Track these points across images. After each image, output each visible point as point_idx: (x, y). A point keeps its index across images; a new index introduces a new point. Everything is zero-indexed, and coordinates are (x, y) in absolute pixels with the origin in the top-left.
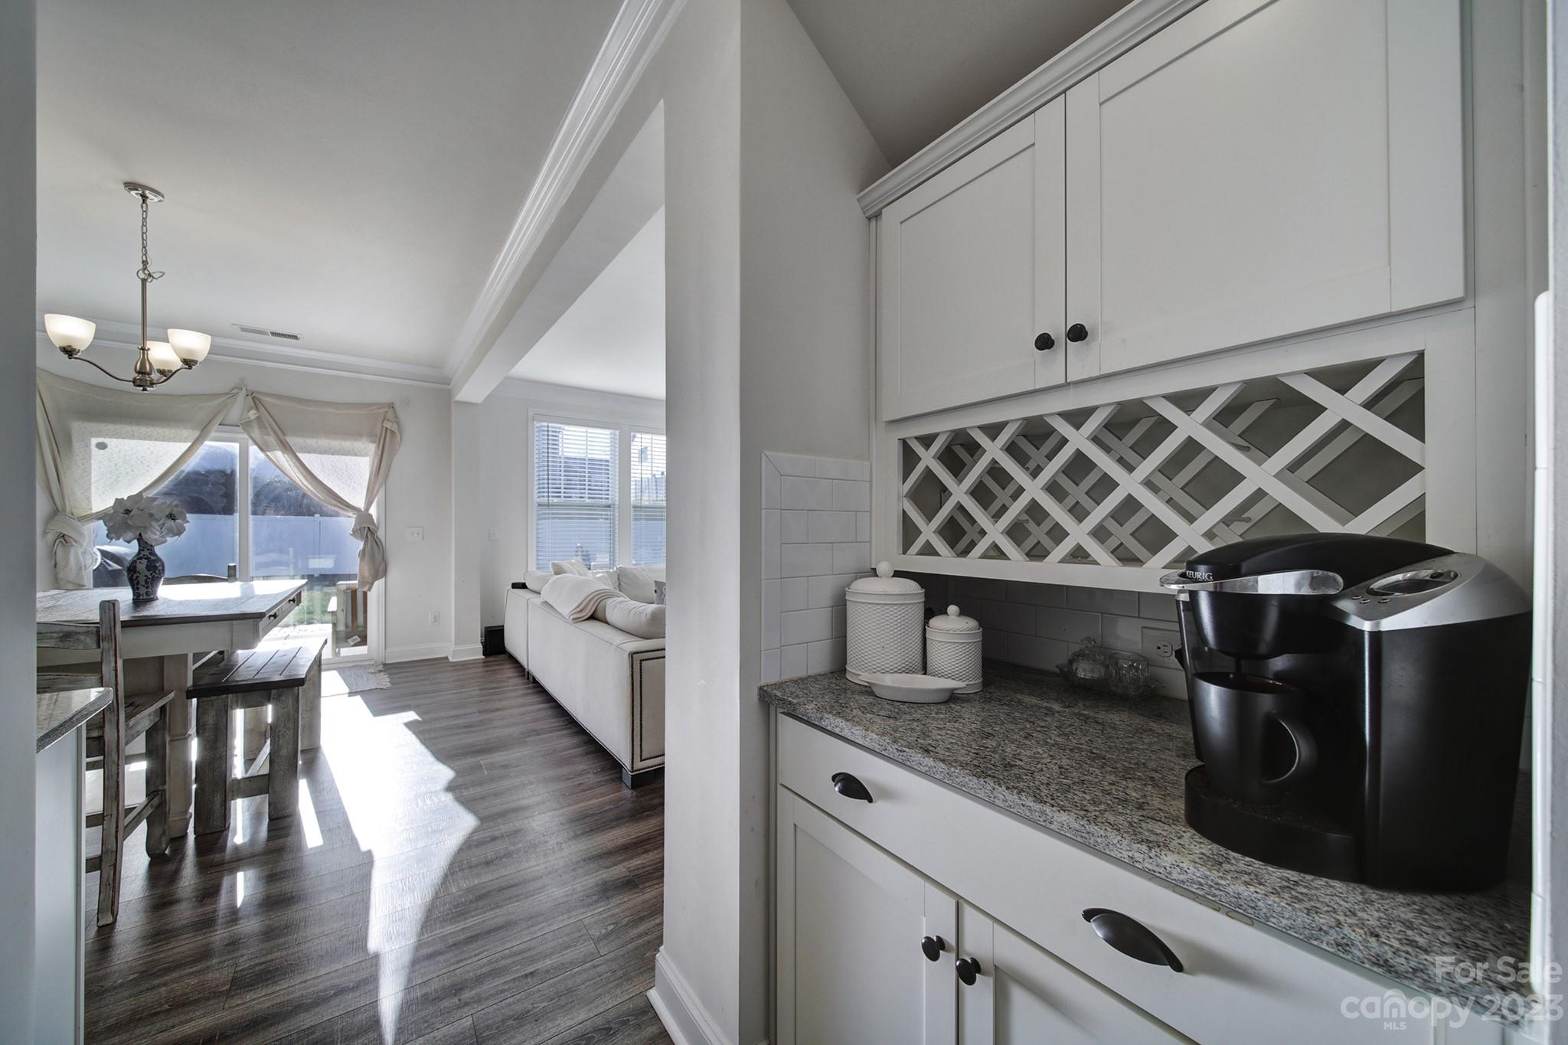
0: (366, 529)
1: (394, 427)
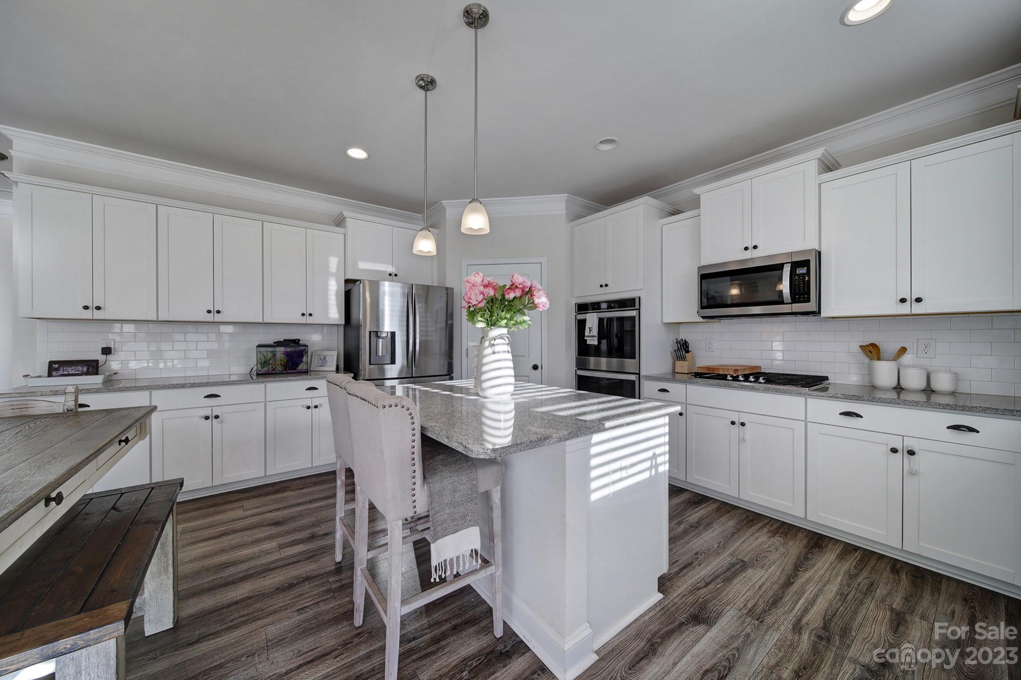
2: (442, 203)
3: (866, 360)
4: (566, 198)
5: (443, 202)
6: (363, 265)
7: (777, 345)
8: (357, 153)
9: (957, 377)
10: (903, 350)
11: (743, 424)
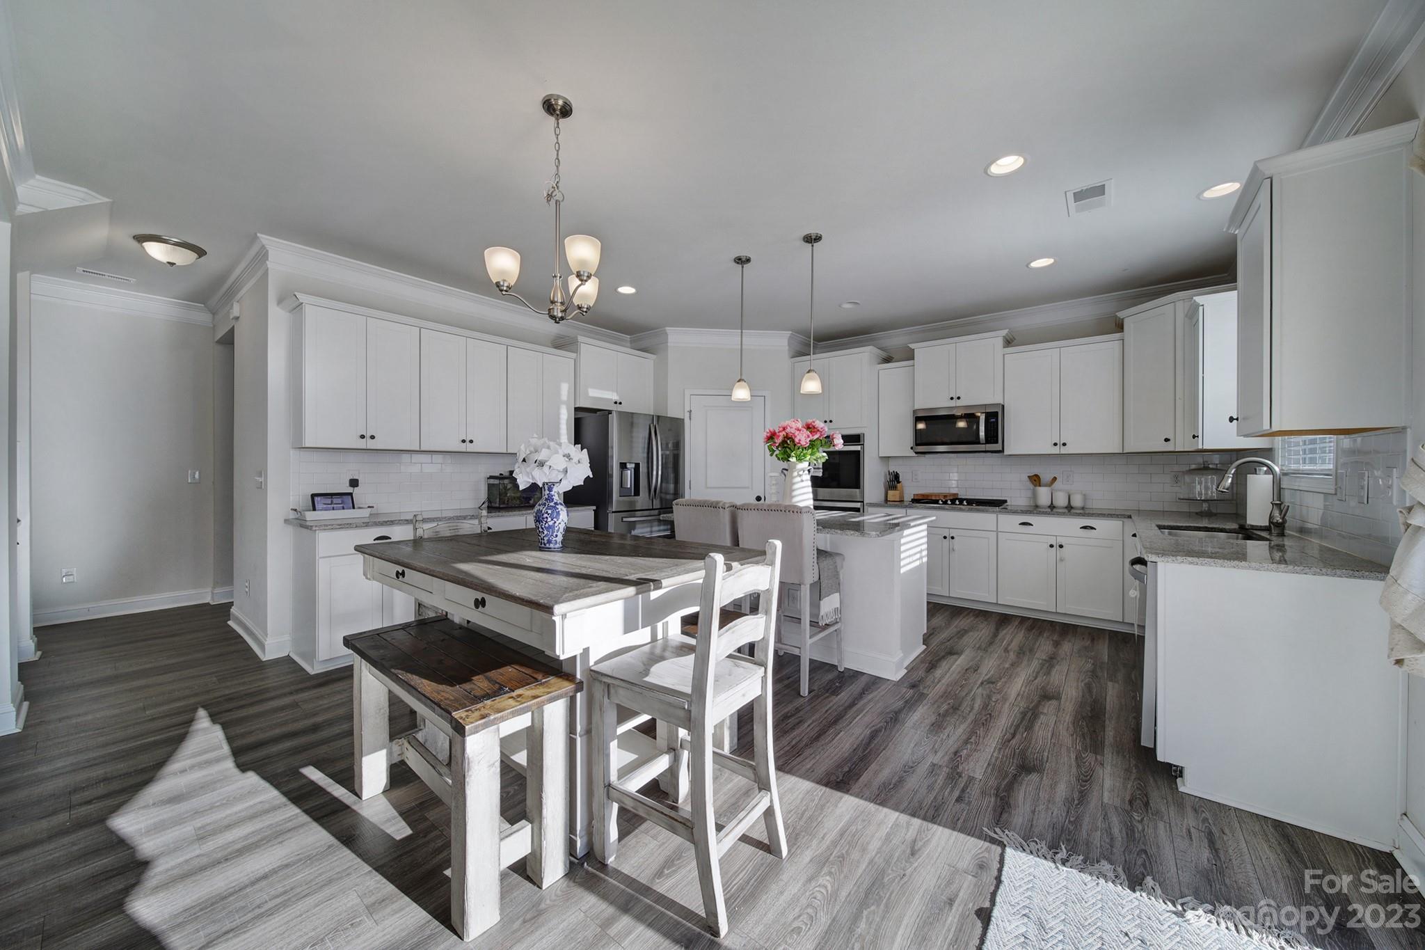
2: (665, 330)
3: (1031, 486)
4: (789, 335)
5: (667, 328)
6: (593, 393)
7: (955, 476)
8: (627, 290)
9: (1085, 497)
10: (1055, 479)
11: (953, 538)
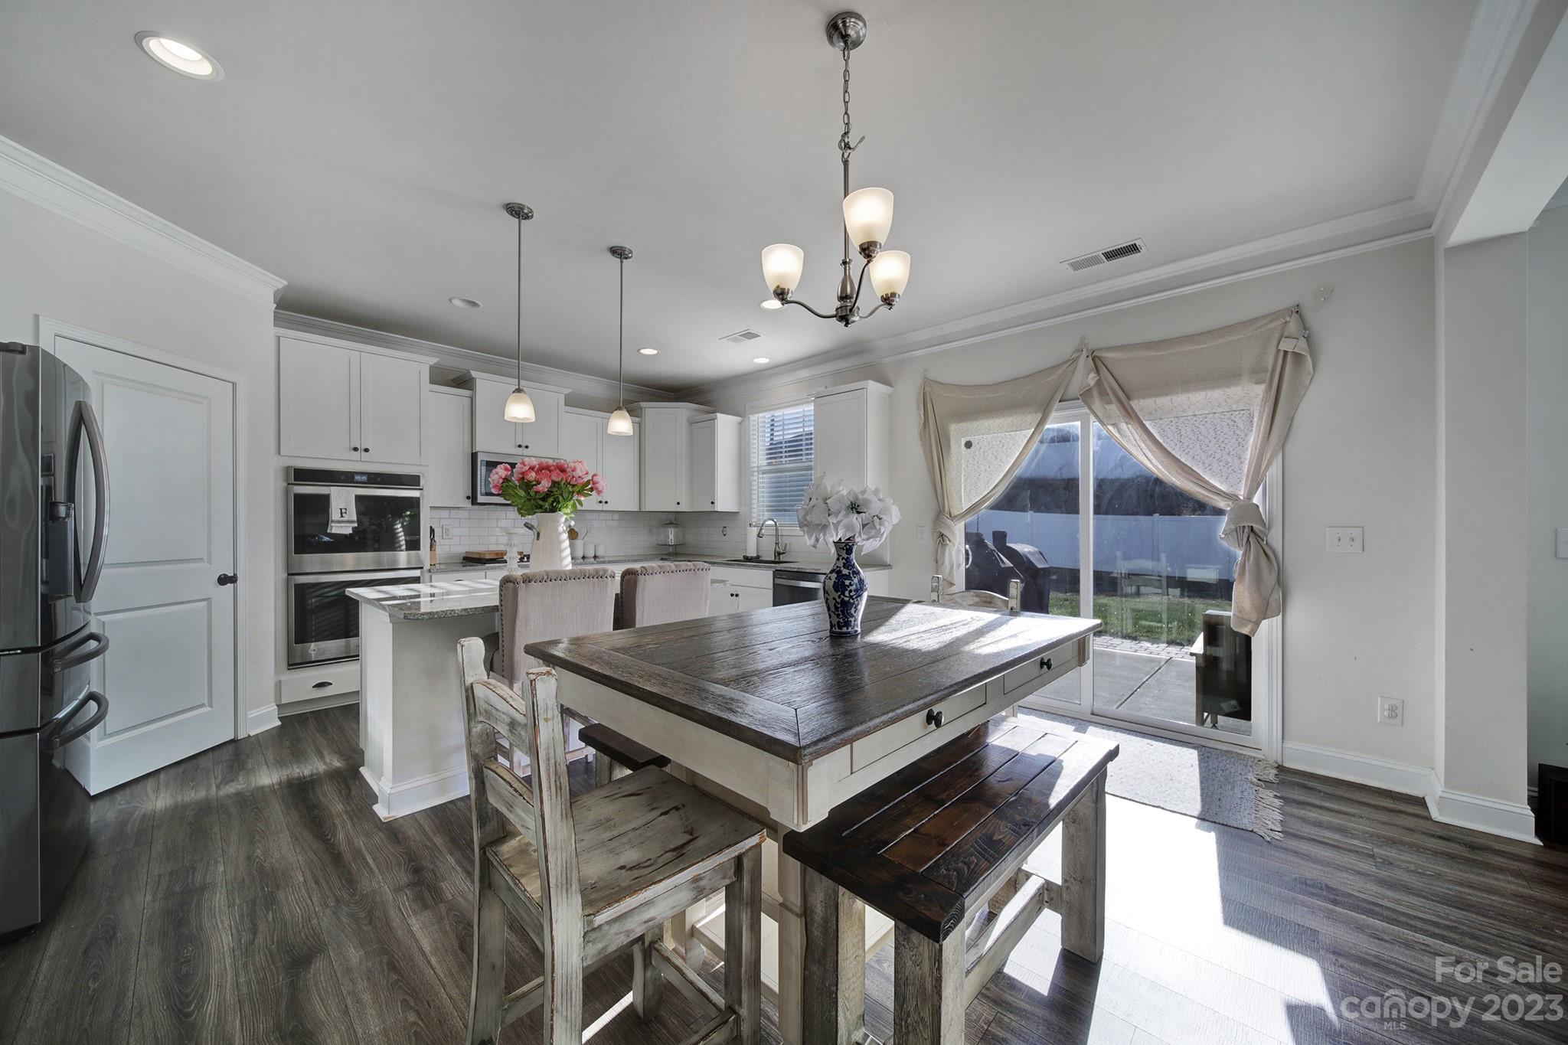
0: (1246, 530)
1: (1301, 346)
4: (280, 287)
